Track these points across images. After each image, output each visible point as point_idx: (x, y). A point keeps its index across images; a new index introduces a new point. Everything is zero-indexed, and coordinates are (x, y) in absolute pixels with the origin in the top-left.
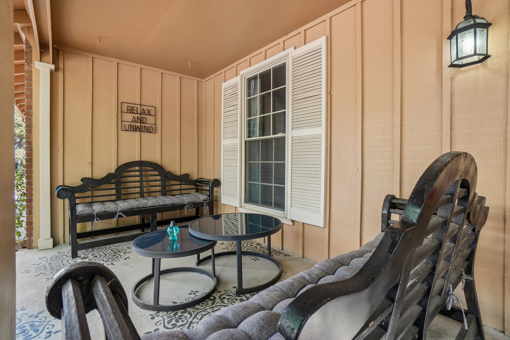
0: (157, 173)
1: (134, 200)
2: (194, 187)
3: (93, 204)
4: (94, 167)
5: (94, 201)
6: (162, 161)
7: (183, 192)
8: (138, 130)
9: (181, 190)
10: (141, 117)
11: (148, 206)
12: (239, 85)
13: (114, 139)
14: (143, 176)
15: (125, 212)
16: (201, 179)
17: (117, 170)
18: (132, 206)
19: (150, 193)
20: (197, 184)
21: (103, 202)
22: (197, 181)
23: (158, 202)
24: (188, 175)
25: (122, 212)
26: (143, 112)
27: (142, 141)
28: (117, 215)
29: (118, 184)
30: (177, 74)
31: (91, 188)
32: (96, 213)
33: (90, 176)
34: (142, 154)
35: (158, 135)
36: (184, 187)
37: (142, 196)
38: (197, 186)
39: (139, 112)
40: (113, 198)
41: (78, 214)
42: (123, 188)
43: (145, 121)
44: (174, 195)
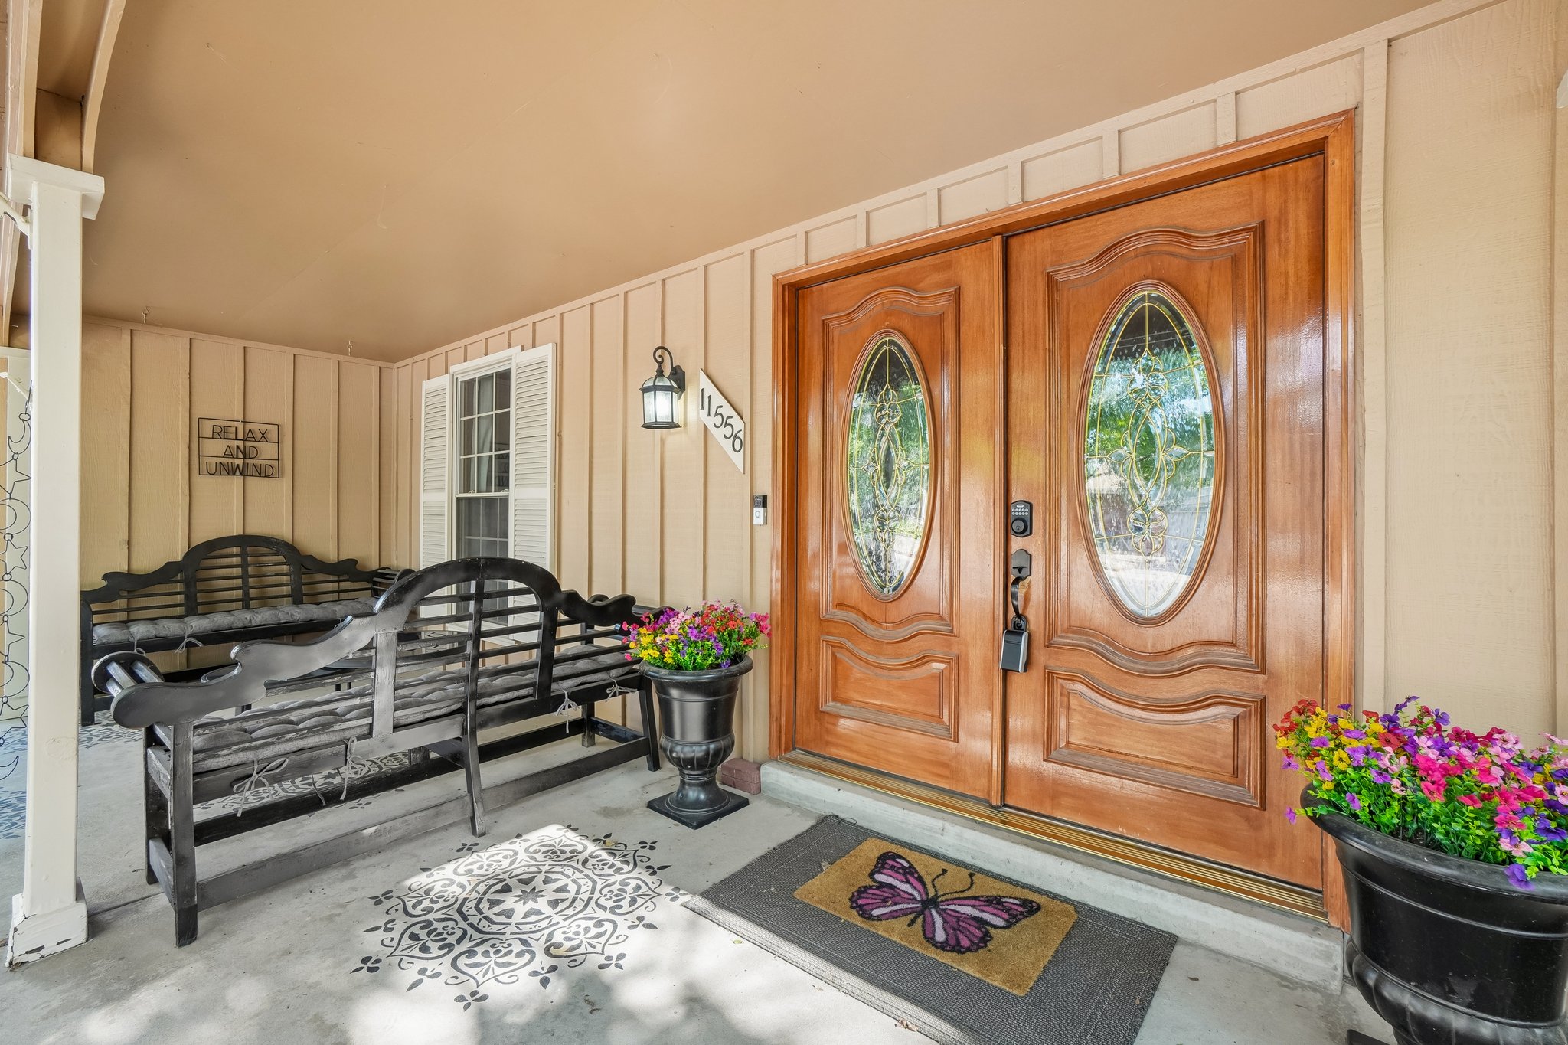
0: (280, 558)
1: (224, 614)
2: (369, 586)
3: (129, 624)
4: (133, 549)
5: (132, 618)
6: (295, 534)
7: (343, 595)
8: (238, 473)
9: (339, 592)
10: (245, 447)
11: (254, 624)
12: (447, 391)
13: (183, 492)
14: (249, 566)
15: (201, 636)
16: (384, 569)
17: (187, 556)
18: (217, 624)
19: (264, 600)
20: (375, 579)
21: (153, 620)
22: (375, 573)
23: (276, 616)
24: (354, 562)
25: (194, 637)
26: (250, 435)
27: (247, 495)
28: (184, 643)
29: (190, 584)
30: (329, 355)
31: (125, 594)
32: (136, 639)
33: (124, 568)
34: (247, 521)
35: (286, 481)
36: (344, 585)
37: (247, 607)
38: (375, 584)
39: (241, 436)
40: (179, 611)
41: (98, 643)
42: (201, 592)
43: (254, 453)
44: (318, 604)
